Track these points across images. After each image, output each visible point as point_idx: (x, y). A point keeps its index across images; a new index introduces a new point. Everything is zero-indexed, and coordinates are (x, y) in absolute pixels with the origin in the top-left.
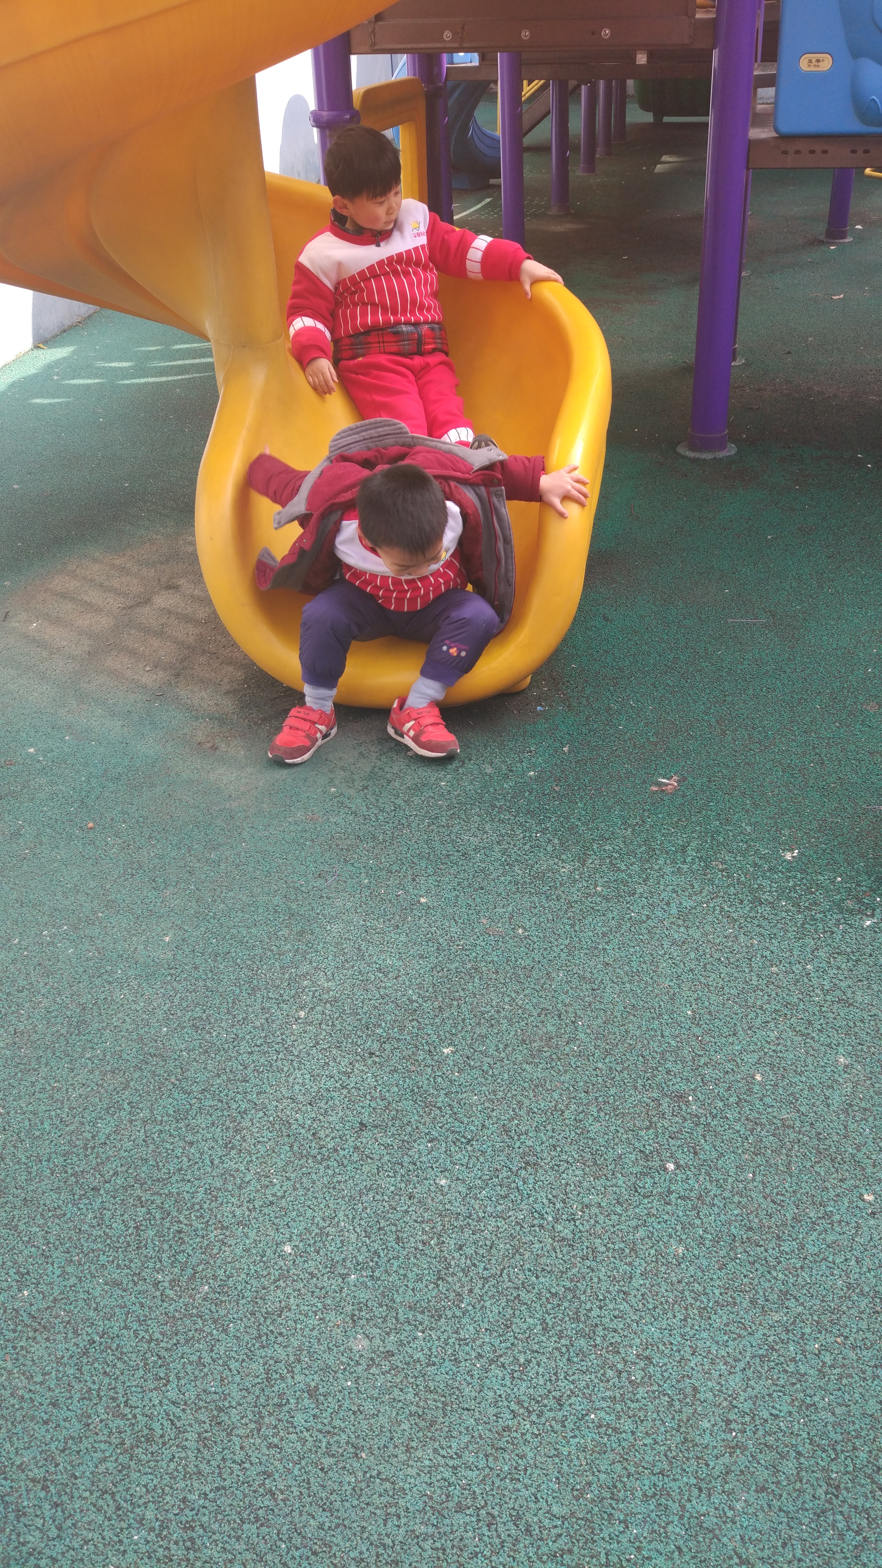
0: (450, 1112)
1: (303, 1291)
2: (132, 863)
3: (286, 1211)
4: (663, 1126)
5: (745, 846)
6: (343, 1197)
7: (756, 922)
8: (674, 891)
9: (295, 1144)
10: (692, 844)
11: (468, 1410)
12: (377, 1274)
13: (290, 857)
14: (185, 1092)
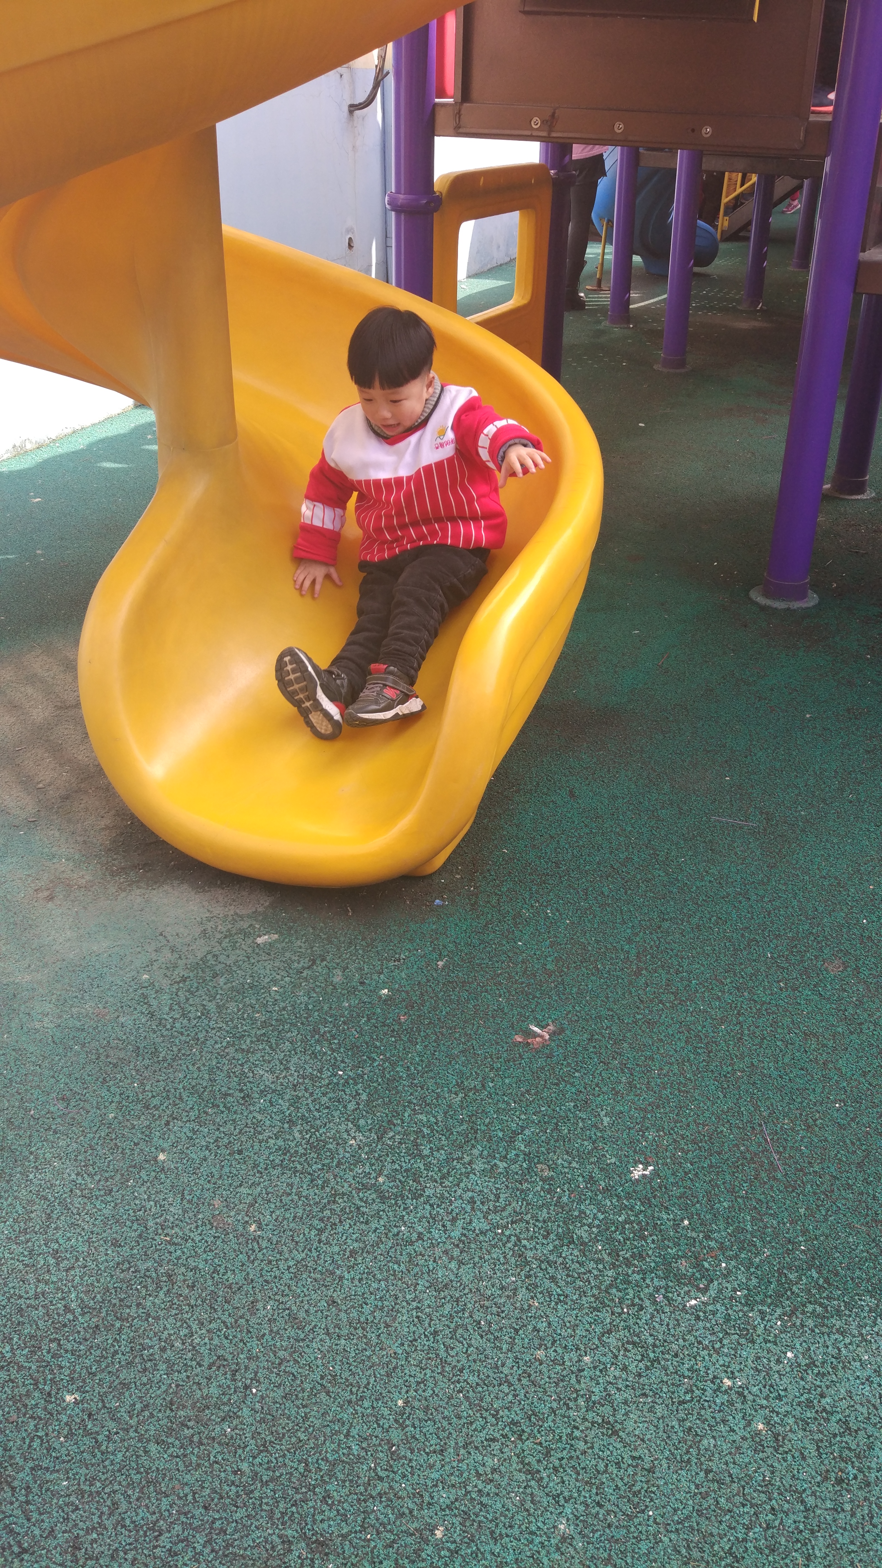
5: (590, 1147)
8: (472, 1201)
10: (527, 1132)
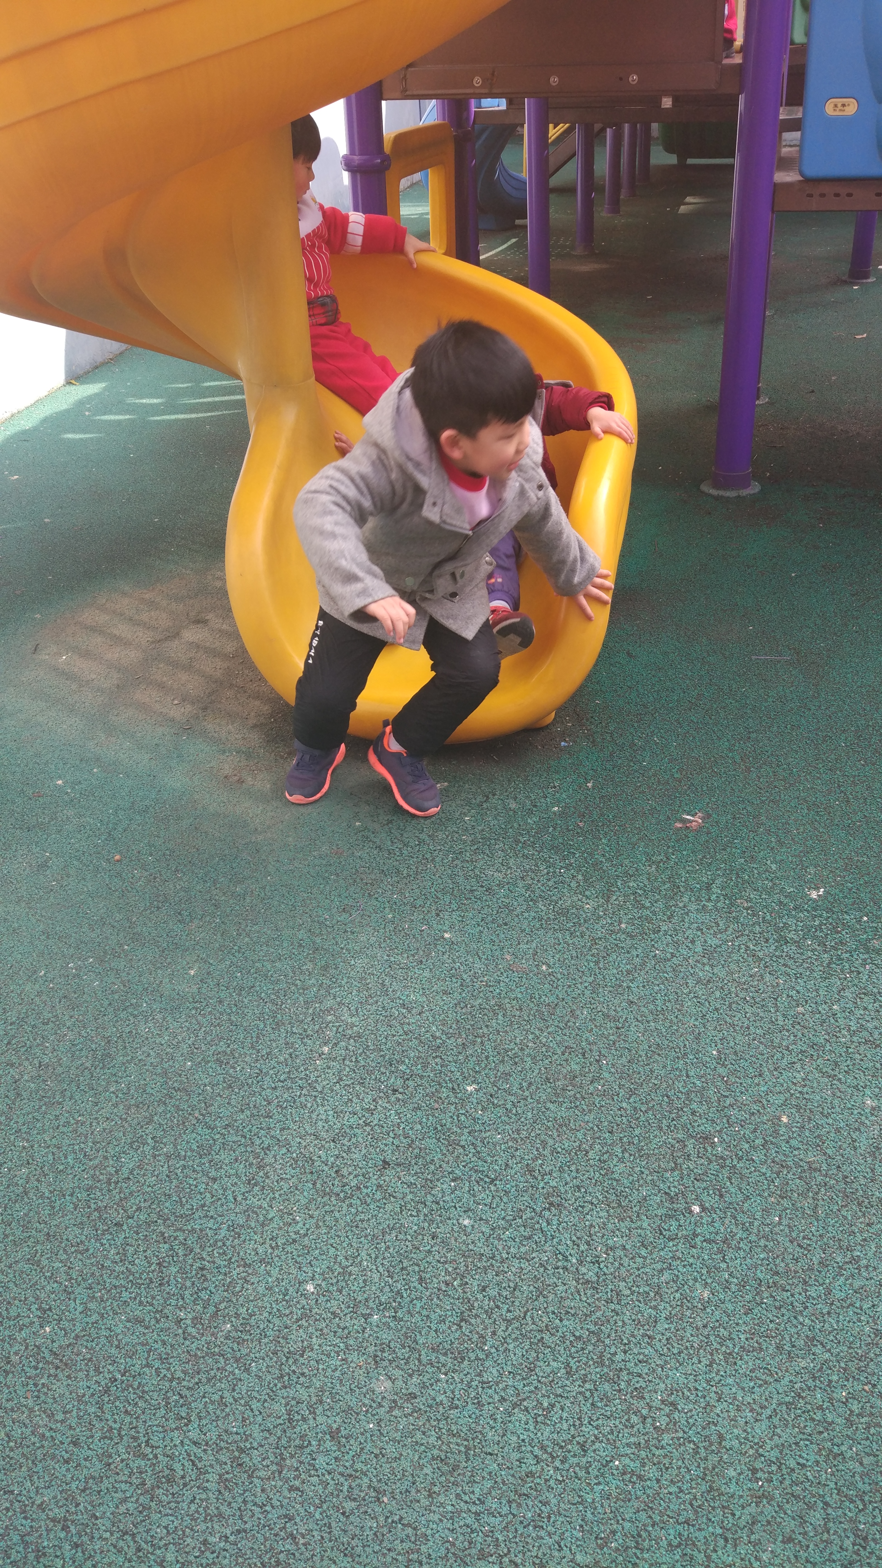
0: (473, 1151)
1: (325, 1331)
2: (158, 896)
3: (308, 1250)
4: (689, 1168)
5: (770, 884)
6: (366, 1236)
7: (782, 961)
8: (699, 929)
9: (319, 1182)
10: (717, 881)
11: (491, 1454)
12: (399, 1314)
13: (315, 890)
14: (209, 1128)
